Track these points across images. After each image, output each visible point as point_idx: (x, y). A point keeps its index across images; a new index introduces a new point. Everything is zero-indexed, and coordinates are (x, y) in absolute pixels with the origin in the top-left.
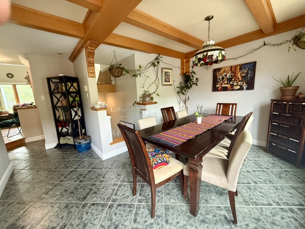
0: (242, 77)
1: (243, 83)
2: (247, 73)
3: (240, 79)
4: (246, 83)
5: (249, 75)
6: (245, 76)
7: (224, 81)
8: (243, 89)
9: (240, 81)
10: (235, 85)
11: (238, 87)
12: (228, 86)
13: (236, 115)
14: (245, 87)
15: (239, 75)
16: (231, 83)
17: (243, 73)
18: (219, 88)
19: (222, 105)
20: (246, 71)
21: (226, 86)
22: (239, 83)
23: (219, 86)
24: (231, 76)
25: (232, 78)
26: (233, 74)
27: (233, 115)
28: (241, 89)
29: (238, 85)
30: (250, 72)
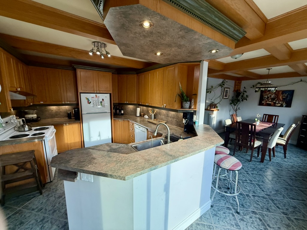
0: (283, 99)
1: (284, 103)
2: (287, 97)
3: (281, 100)
4: (285, 103)
5: (288, 98)
6: (285, 98)
7: (269, 100)
8: (283, 106)
9: (281, 101)
10: (277, 103)
11: (279, 105)
12: (272, 103)
13: (278, 122)
14: (284, 105)
15: (281, 97)
16: (274, 101)
17: (284, 96)
18: (264, 104)
19: (267, 116)
20: (286, 95)
21: (270, 103)
22: (280, 102)
23: (264, 102)
24: (275, 97)
25: (276, 99)
26: (276, 96)
27: (276, 122)
28: (282, 106)
29: (279, 103)
30: (289, 96)
